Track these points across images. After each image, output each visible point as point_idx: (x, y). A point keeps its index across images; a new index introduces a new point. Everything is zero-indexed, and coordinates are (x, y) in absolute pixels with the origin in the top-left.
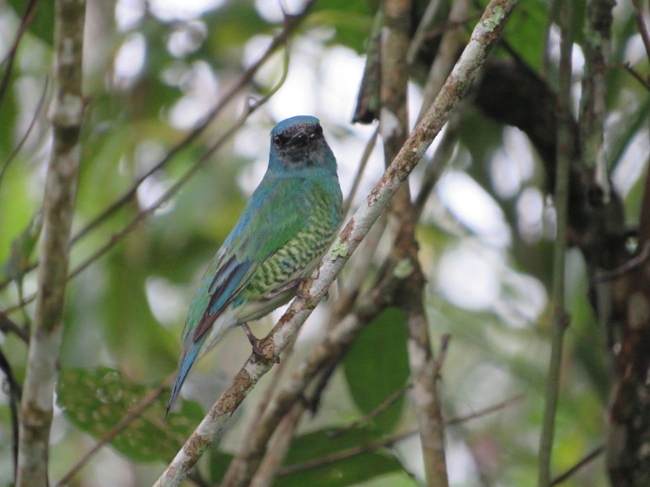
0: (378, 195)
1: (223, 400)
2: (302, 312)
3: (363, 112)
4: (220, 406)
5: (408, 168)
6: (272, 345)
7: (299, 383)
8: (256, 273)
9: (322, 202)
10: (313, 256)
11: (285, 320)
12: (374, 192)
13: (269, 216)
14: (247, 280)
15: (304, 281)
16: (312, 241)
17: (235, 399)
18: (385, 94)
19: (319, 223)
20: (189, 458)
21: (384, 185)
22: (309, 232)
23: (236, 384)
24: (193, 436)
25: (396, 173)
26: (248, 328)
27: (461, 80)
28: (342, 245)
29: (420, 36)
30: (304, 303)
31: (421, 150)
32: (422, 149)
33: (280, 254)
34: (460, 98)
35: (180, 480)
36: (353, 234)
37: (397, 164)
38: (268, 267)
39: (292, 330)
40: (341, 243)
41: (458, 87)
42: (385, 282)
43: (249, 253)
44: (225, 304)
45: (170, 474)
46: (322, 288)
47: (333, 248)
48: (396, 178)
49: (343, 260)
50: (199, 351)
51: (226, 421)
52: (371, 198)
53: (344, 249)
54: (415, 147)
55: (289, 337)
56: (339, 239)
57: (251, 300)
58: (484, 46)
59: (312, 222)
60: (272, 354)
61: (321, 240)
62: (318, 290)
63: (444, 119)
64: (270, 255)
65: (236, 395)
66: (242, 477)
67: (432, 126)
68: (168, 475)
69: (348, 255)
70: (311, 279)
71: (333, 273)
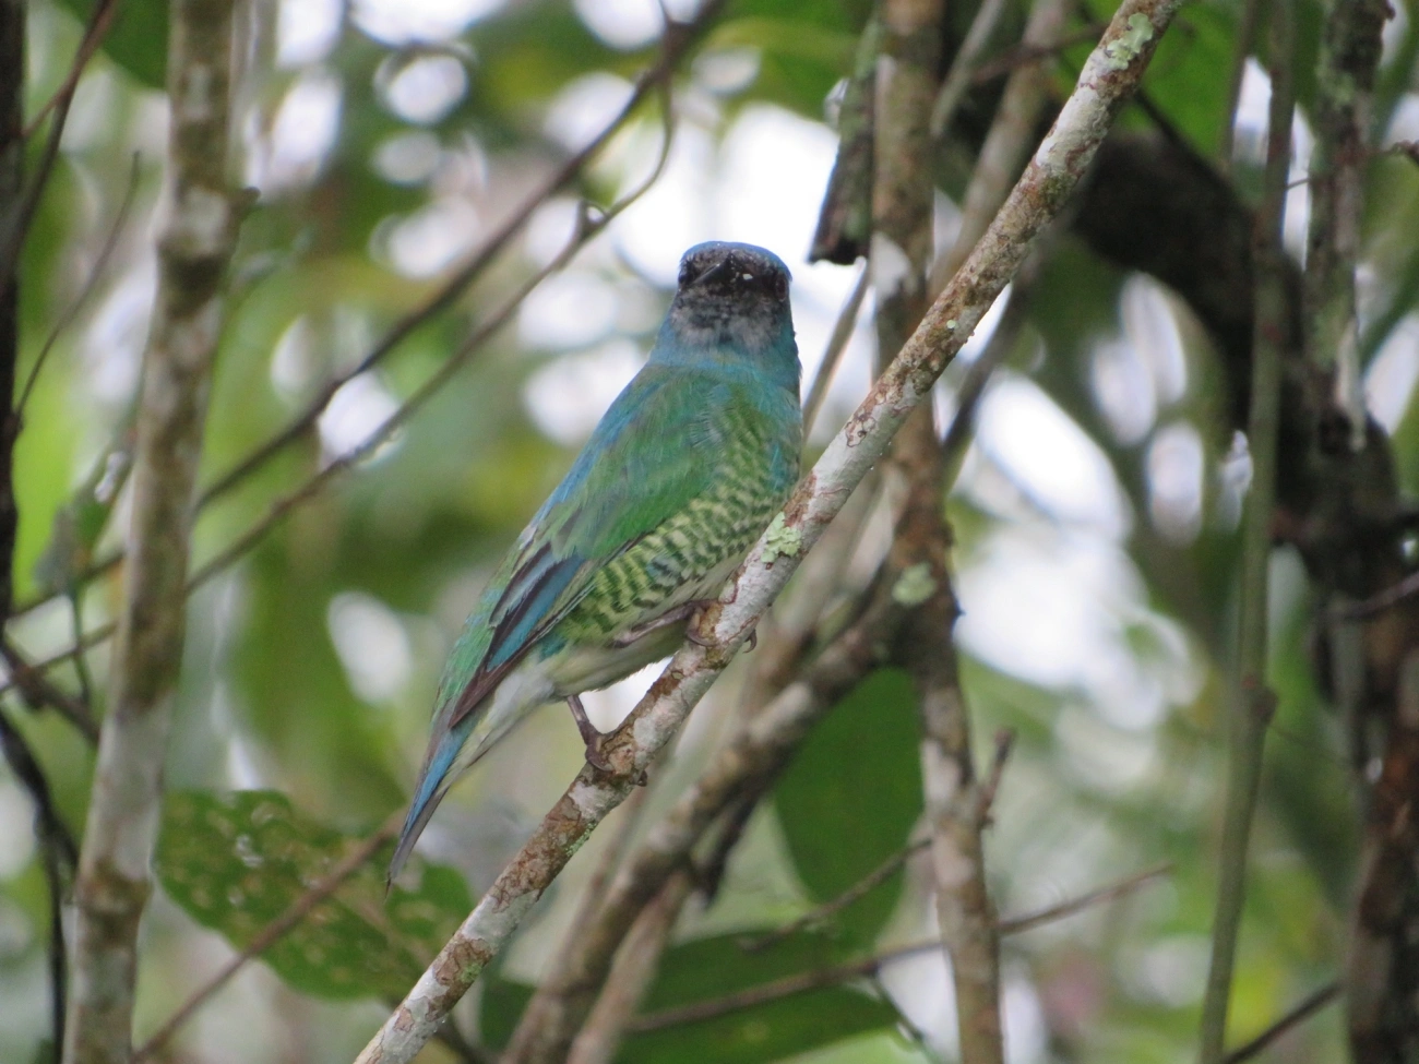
0: (869, 423)
1: (521, 864)
2: (697, 674)
3: (832, 241)
4: (514, 877)
5: (935, 364)
6: (629, 747)
7: (681, 831)
8: (593, 583)
9: (749, 435)
10: (725, 551)
11: (659, 692)
12: (860, 414)
13: (629, 463)
14: (572, 599)
15: (703, 606)
16: (721, 520)
17: (547, 861)
18: (882, 203)
19: (740, 480)
20: (445, 990)
21: (881, 400)
22: (716, 499)
23: (550, 828)
24: (453, 941)
25: (908, 375)
26: (580, 707)
27: (1055, 173)
28: (788, 528)
29: (960, 78)
30: (703, 656)
31: (964, 326)
32: (967, 322)
33: (648, 546)
34: (1052, 213)
35: (424, 1038)
36: (813, 507)
37: (912, 355)
38: (620, 572)
39: (674, 714)
40: (786, 526)
41: (1047, 188)
42: (874, 614)
43: (576, 539)
44: (522, 649)
45: (401, 1023)
46: (743, 622)
47: (768, 536)
48: (909, 385)
49: (790, 561)
50: (460, 748)
51: (526, 909)
52: (853, 428)
53: (792, 538)
54: (952, 318)
55: (667, 730)
56: (781, 517)
57: (581, 644)
58: (1108, 100)
59: (722, 477)
60: (630, 766)
61: (743, 519)
62: (734, 627)
63: (1016, 259)
64: (623, 547)
65: (550, 853)
66: (552, 1034)
67: (988, 273)
68: (399, 1027)
69: (800, 551)
70: (719, 603)
71: (766, 590)
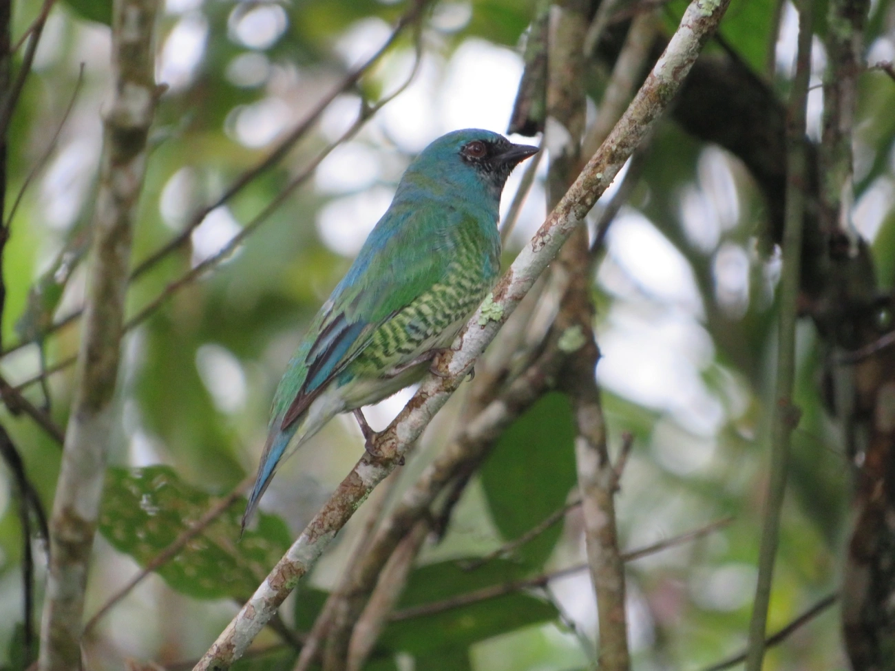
0: (547, 237)
1: (325, 514)
2: (437, 395)
3: (521, 122)
4: (320, 522)
5: (589, 201)
6: (394, 440)
7: (423, 494)
8: (371, 339)
10: (453, 317)
11: (413, 406)
12: (541, 232)
13: (394, 262)
14: (359, 348)
16: (451, 297)
17: (341, 513)
18: (553, 98)
19: (464, 272)
20: (275, 593)
21: (554, 223)
22: (448, 284)
23: (343, 492)
24: (281, 562)
25: (572, 207)
27: (665, 81)
28: (495, 304)
29: (602, 19)
30: (441, 384)
31: (607, 177)
32: (609, 174)
33: (407, 314)
34: (663, 106)
35: (262, 623)
36: (511, 290)
37: (574, 195)
38: (389, 331)
39: (422, 420)
40: (493, 302)
41: (660, 90)
42: (546, 357)
43: (361, 310)
44: (327, 380)
45: (248, 613)
46: (466, 363)
47: (482, 308)
48: (572, 213)
49: (495, 324)
50: (287, 444)
51: (327, 543)
52: (537, 241)
53: (498, 310)
54: (600, 172)
55: (418, 430)
56: (491, 296)
57: (364, 376)
58: (699, 36)
59: (453, 270)
60: (394, 453)
61: (465, 297)
62: (460, 365)
63: (641, 135)
64: (390, 315)
65: (343, 507)
66: (341, 621)
67: (623, 144)
68: (246, 616)
69: (502, 318)
70: (451, 350)
71: (481, 342)
